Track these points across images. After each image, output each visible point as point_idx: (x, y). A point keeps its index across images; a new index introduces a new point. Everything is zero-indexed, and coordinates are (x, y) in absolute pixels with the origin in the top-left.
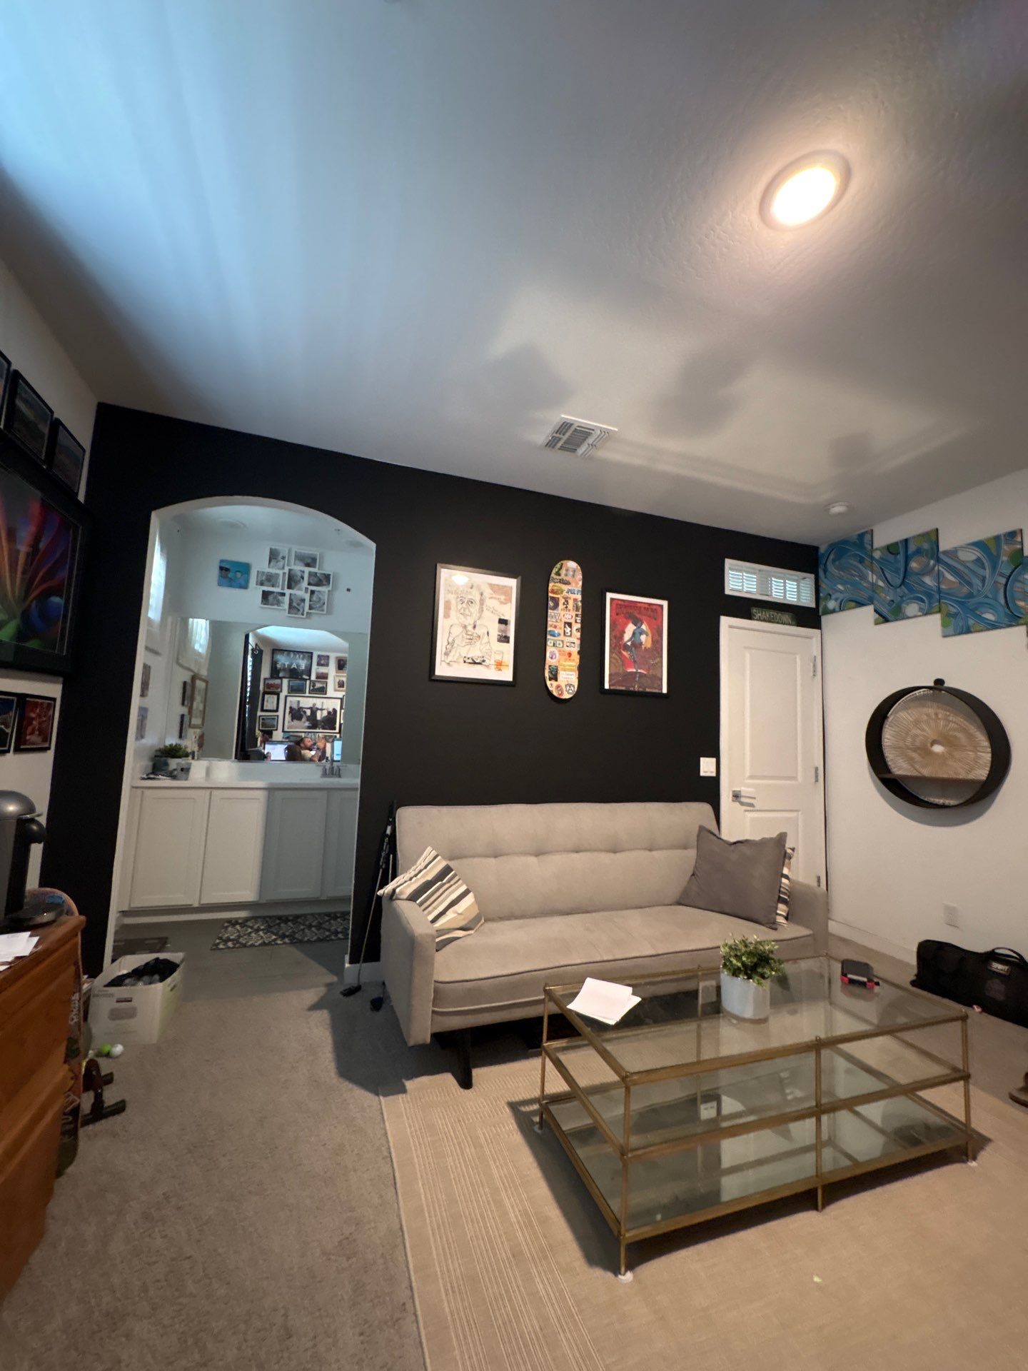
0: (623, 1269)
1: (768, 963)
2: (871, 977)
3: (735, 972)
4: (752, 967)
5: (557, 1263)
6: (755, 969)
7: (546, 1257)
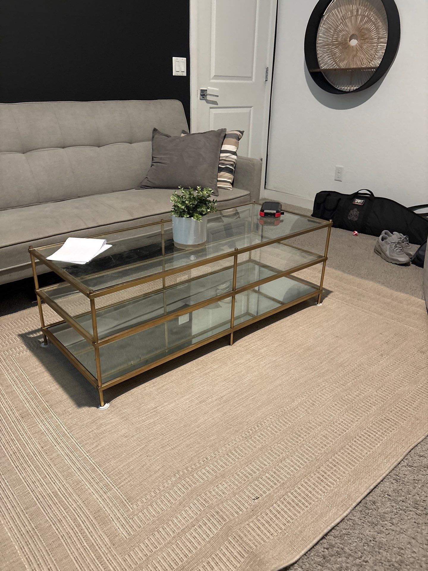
0: (102, 403)
1: (205, 204)
2: (279, 210)
3: (181, 214)
4: (194, 208)
5: (56, 412)
6: (196, 210)
7: (48, 412)
